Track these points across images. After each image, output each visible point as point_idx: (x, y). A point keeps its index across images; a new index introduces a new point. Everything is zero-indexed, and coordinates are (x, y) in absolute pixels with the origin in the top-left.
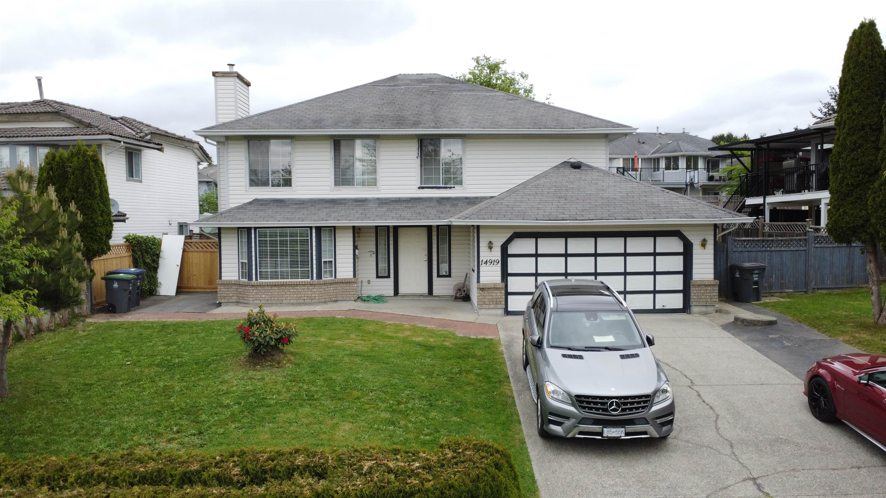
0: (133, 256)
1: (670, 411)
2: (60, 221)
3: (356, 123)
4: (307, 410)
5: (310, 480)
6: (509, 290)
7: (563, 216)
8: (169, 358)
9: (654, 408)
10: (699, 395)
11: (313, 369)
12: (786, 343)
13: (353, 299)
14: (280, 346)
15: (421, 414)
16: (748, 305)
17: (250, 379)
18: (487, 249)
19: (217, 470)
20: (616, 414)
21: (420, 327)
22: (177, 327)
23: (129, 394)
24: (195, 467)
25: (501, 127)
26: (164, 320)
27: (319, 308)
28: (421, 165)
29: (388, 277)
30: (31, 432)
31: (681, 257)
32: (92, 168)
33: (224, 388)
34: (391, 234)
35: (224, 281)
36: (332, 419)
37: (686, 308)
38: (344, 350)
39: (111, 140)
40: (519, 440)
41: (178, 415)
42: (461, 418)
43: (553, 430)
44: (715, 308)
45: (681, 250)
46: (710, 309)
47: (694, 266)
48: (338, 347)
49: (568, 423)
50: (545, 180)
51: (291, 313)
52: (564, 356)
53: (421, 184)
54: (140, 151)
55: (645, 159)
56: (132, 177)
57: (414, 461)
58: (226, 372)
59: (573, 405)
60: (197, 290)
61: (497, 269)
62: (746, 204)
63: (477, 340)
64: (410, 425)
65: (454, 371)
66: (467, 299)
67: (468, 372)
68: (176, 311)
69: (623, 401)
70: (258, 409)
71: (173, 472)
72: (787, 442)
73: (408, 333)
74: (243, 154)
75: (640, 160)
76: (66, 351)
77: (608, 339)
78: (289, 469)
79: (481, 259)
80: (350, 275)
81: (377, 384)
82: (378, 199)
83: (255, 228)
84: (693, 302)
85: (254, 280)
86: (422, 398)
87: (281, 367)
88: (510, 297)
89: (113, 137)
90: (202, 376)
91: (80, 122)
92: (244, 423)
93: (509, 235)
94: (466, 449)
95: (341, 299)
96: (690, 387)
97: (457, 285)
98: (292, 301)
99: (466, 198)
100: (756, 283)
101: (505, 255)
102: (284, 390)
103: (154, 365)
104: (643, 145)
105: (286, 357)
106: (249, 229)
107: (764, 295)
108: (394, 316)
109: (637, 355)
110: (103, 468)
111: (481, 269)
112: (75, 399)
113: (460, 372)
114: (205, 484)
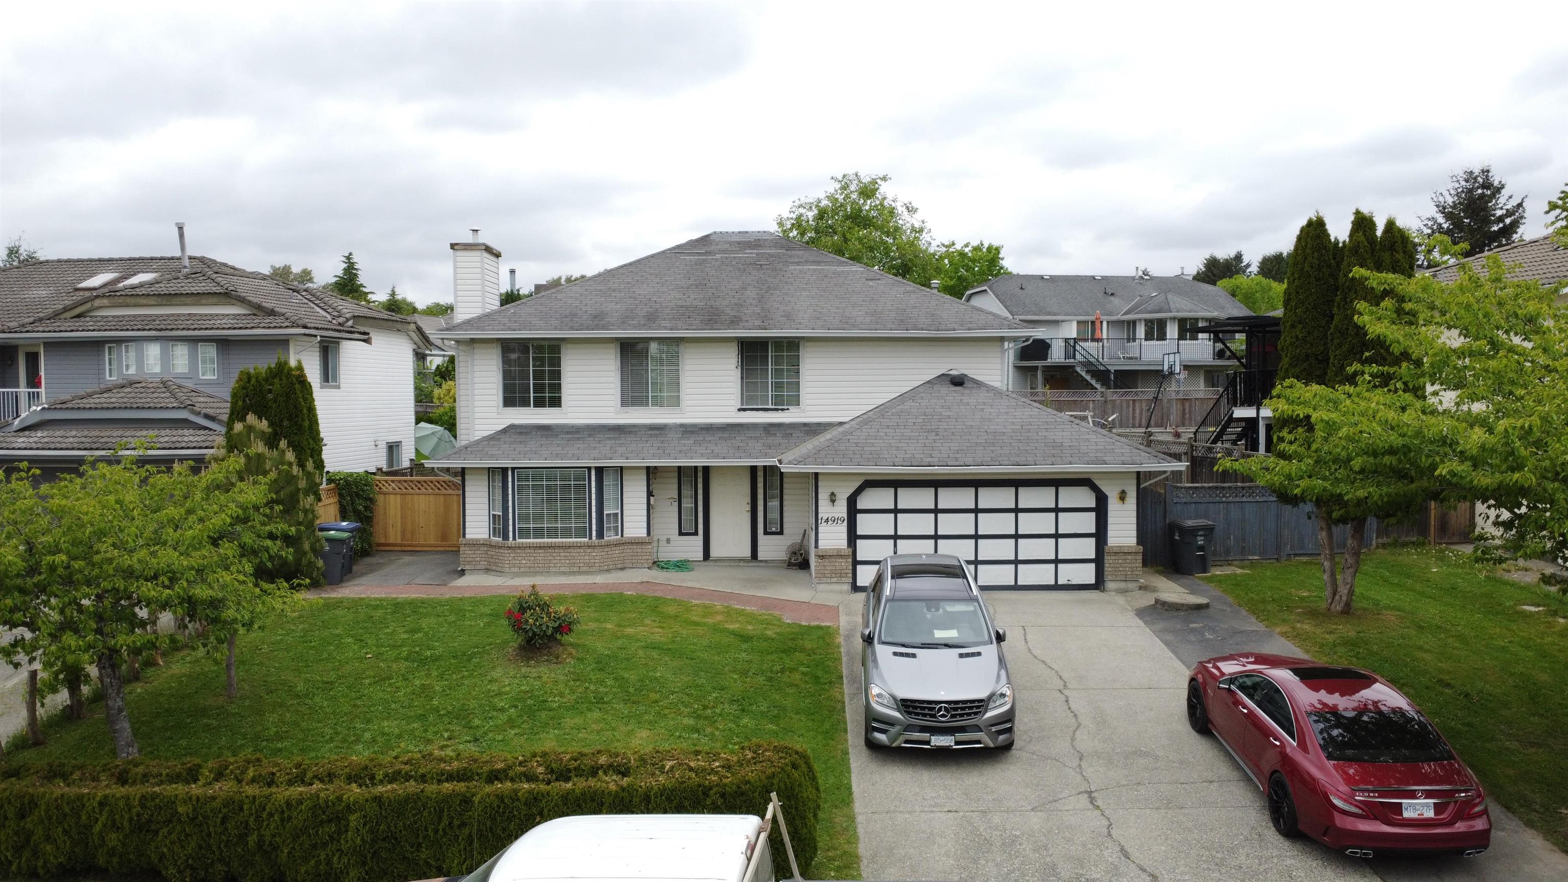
0: (340, 502)
1: (1009, 717)
2: (300, 487)
3: (651, 319)
4: (596, 714)
5: (614, 777)
6: (859, 558)
7: (929, 460)
8: (417, 649)
9: (989, 715)
10: (1067, 701)
11: (600, 665)
12: (1208, 635)
13: (646, 566)
14: (558, 636)
15: (731, 720)
16: (1187, 580)
17: (525, 677)
18: (828, 502)
19: (523, 769)
20: (944, 720)
21: (736, 610)
22: (415, 606)
23: (381, 695)
24: (500, 766)
25: (854, 326)
26: (395, 596)
27: (599, 579)
28: (742, 378)
29: (696, 533)
30: (279, 737)
31: (1093, 514)
32: (298, 392)
33: (494, 687)
34: (700, 480)
35: (469, 540)
36: (627, 725)
37: (1099, 584)
38: (638, 640)
39: (305, 335)
40: (842, 751)
41: (446, 720)
42: (777, 725)
43: (875, 738)
44: (1138, 584)
45: (1093, 505)
46: (1131, 585)
47: (1110, 527)
48: (628, 637)
49: (893, 730)
50: (913, 404)
51: (562, 586)
52: (895, 654)
53: (742, 404)
54: (338, 343)
55: (1113, 322)
56: (328, 381)
57: (714, 761)
58: (494, 668)
59: (899, 710)
60: (425, 549)
61: (843, 528)
62: (1235, 416)
63: (810, 628)
64: (717, 733)
65: (774, 669)
66: (804, 565)
67: (792, 670)
68: (406, 582)
69: (952, 706)
70: (538, 713)
71: (480, 771)
72: (1145, 755)
73: (719, 618)
74: (495, 362)
75: (1105, 324)
76: (282, 640)
77: (951, 634)
78: (593, 768)
79: (820, 516)
80: (643, 533)
81: (679, 685)
82: (682, 425)
83: (513, 469)
84: (1108, 577)
85: (511, 539)
86: (732, 702)
87: (561, 663)
88: (859, 567)
89: (307, 331)
90: (466, 673)
91: (259, 307)
92: (524, 729)
93: (858, 484)
94: (766, 750)
95: (630, 565)
96: (1060, 691)
97: (793, 545)
98: (562, 569)
99: (805, 425)
100: (1201, 548)
101: (853, 511)
102: (567, 691)
103: (402, 658)
104: (1112, 298)
105: (566, 650)
106: (504, 470)
107: (1212, 563)
108: (702, 593)
109: (979, 654)
110: (408, 767)
111: (821, 529)
112: (317, 699)
113: (782, 671)
114: (512, 780)
